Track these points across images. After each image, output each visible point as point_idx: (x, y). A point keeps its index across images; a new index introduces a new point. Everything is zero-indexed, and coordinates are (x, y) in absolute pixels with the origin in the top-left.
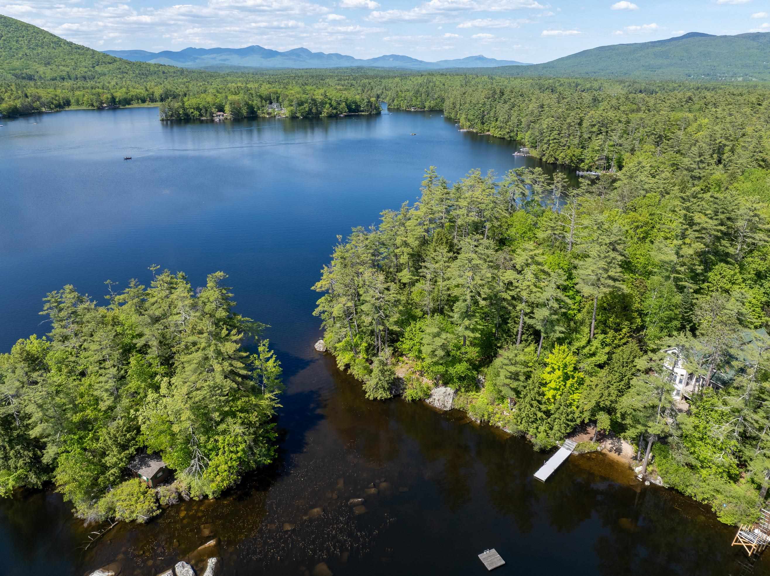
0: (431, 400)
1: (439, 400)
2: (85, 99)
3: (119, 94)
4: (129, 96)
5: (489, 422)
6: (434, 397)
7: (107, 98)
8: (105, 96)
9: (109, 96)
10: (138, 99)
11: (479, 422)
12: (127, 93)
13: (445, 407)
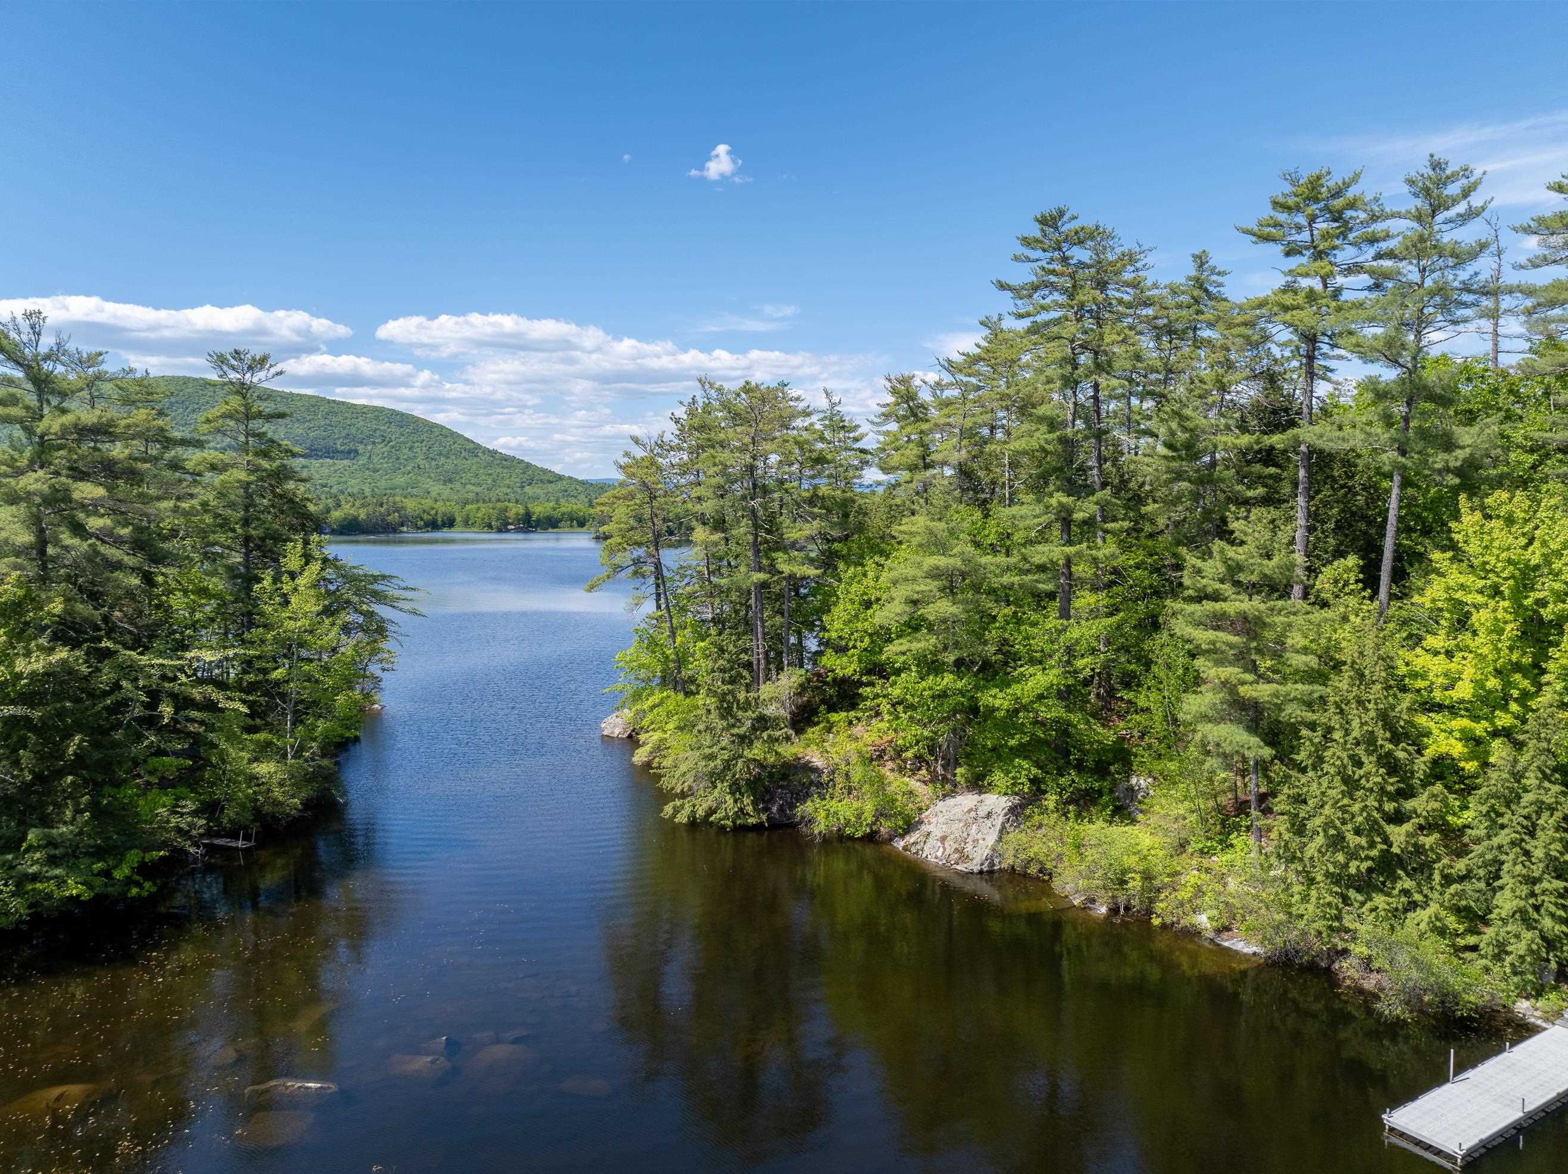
0: (911, 838)
1: (943, 839)
2: (479, 515)
3: (539, 510)
4: (557, 514)
5: (1149, 912)
6: (924, 828)
7: (517, 514)
8: (514, 511)
9: (522, 511)
10: (572, 520)
11: (1103, 910)
12: (554, 509)
13: (964, 857)
